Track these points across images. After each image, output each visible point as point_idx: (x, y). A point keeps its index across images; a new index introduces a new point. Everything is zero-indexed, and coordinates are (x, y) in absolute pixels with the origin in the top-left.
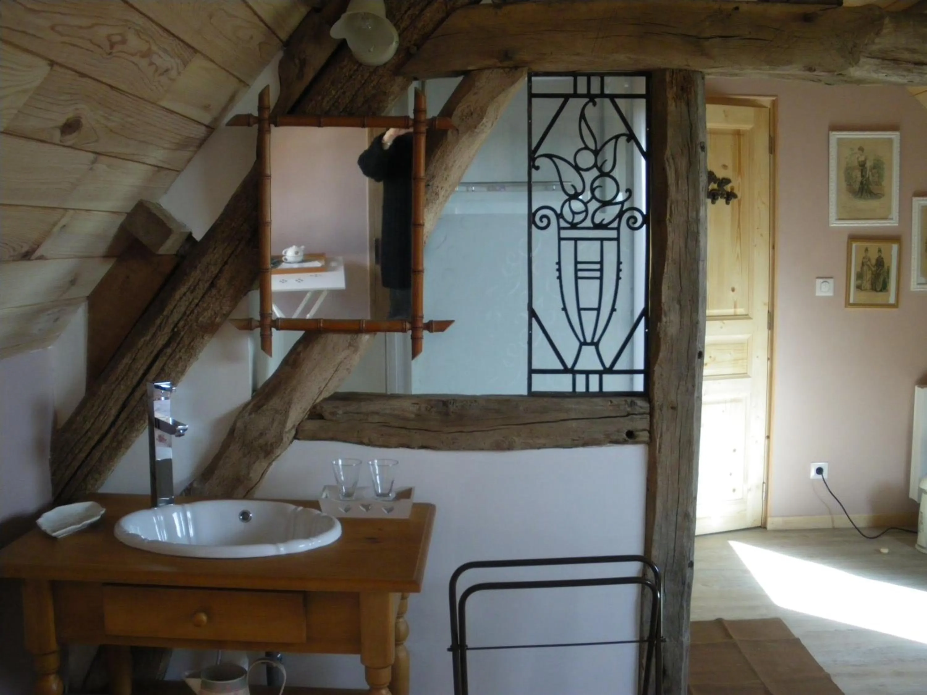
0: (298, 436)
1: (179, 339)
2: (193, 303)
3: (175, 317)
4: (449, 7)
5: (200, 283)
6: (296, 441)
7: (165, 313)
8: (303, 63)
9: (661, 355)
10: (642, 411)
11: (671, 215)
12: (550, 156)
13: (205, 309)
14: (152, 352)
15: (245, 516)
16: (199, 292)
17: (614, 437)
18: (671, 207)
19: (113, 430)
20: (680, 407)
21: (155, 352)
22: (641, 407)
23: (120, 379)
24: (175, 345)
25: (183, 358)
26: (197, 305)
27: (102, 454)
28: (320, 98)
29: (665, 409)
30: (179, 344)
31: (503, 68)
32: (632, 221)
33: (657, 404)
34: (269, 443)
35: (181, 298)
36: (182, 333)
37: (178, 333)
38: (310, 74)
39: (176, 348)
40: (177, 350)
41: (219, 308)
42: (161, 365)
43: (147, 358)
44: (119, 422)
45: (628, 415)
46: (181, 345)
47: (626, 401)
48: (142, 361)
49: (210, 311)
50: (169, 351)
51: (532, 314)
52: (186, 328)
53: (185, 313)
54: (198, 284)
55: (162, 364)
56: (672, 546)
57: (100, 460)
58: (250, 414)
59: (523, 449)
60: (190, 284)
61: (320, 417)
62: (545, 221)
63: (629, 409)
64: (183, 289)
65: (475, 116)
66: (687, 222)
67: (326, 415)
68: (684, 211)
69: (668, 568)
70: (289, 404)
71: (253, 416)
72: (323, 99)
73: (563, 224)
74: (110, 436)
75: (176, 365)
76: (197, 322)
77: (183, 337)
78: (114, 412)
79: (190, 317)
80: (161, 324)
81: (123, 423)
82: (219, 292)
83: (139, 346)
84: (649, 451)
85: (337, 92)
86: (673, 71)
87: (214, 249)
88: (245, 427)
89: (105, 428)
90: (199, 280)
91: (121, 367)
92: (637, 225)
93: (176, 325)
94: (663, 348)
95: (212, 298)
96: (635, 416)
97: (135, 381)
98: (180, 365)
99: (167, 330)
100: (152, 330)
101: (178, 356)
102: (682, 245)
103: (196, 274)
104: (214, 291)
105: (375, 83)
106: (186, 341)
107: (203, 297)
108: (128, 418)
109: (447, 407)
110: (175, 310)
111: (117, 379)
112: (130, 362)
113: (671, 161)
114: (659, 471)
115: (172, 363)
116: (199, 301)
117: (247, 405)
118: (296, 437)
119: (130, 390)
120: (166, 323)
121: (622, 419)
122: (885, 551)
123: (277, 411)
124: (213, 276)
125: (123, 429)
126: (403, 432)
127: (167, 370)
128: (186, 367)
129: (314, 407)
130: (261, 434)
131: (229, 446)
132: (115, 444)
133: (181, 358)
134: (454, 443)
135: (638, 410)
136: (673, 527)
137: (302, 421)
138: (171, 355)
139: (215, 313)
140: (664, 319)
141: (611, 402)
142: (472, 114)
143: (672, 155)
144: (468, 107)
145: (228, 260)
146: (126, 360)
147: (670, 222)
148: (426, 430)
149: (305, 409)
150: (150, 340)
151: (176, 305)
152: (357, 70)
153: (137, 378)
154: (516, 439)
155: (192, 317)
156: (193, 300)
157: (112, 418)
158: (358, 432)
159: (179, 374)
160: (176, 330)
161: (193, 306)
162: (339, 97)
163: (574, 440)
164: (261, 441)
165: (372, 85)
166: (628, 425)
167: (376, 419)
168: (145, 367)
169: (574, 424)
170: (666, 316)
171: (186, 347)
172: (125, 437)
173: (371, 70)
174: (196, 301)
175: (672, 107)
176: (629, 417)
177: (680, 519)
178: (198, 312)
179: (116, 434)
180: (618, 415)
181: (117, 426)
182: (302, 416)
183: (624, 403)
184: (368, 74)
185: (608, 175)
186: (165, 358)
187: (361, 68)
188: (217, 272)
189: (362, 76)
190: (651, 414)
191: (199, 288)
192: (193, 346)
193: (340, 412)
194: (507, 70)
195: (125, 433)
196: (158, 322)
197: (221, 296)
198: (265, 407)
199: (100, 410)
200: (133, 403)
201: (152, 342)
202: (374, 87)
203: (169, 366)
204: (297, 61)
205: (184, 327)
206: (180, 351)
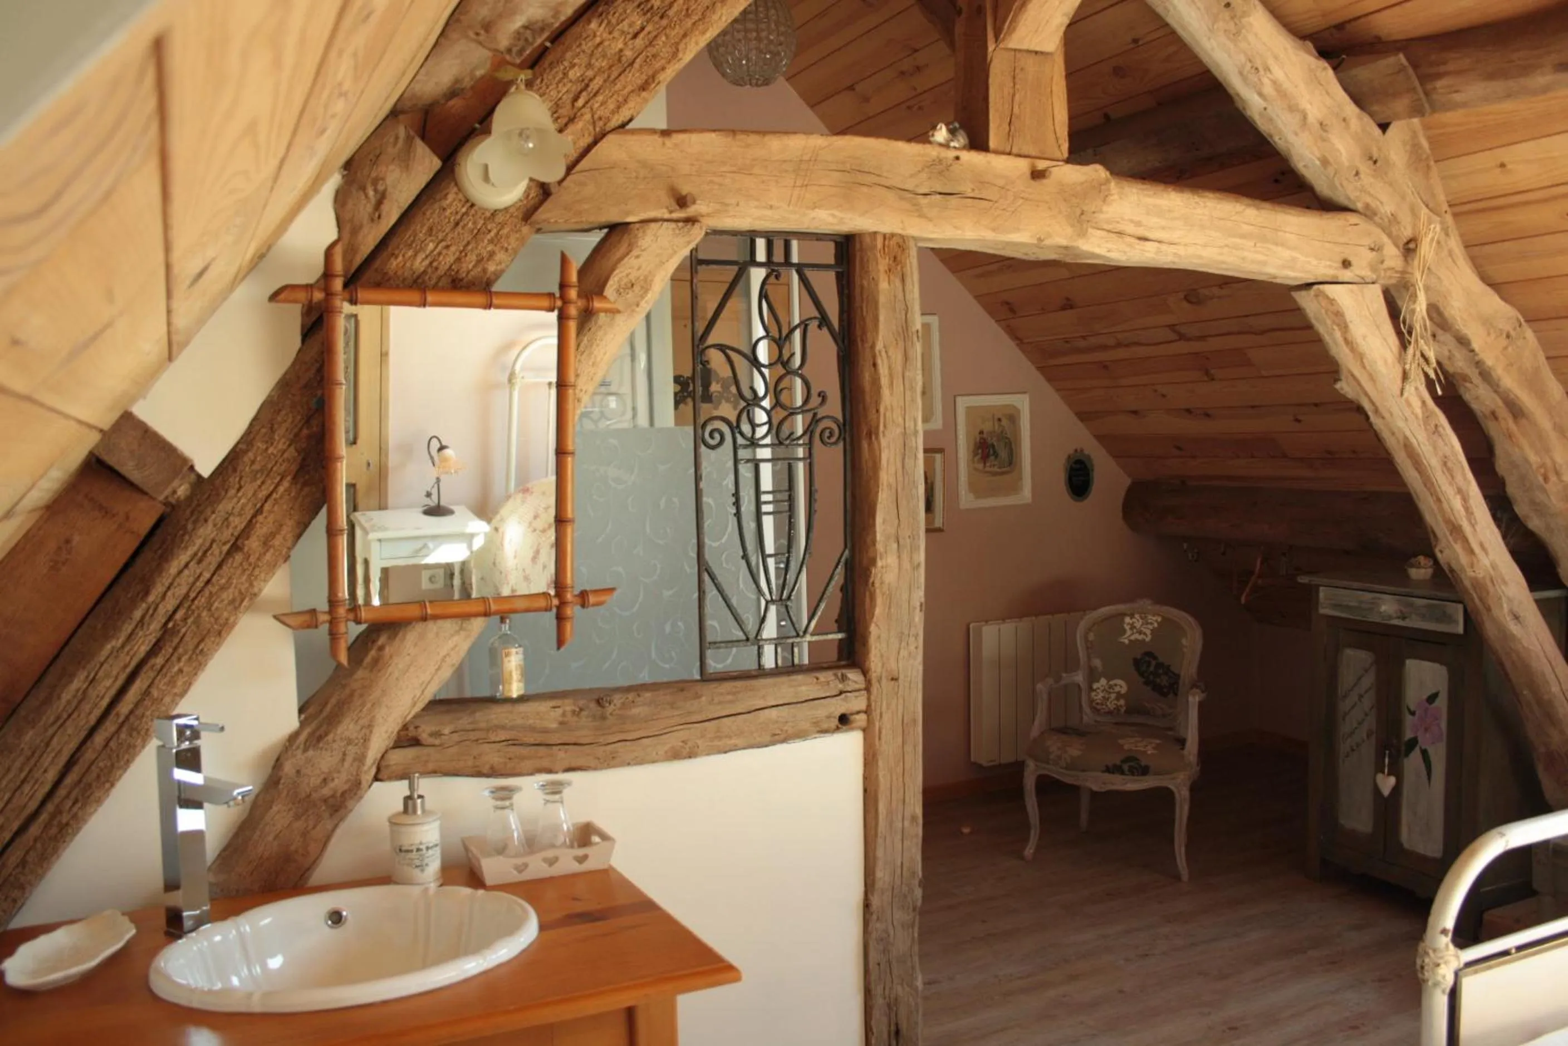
0: (380, 776)
1: (176, 640)
2: (201, 579)
3: (170, 604)
4: (598, 129)
5: (214, 546)
6: (376, 784)
7: (151, 598)
8: (381, 199)
9: (878, 611)
10: (857, 686)
11: (885, 426)
12: (722, 348)
13: (223, 588)
14: (126, 666)
15: (336, 918)
16: (213, 559)
17: (825, 726)
18: (885, 415)
19: (50, 807)
20: (901, 677)
21: (133, 664)
22: (856, 682)
23: (65, 716)
24: (170, 650)
25: (185, 669)
26: (208, 582)
27: (27, 852)
28: (410, 253)
29: (884, 681)
30: (175, 649)
31: (677, 221)
32: (827, 434)
33: (874, 676)
34: (338, 794)
35: (180, 572)
36: (183, 630)
37: (174, 631)
38: (392, 215)
39: (172, 655)
40: (174, 658)
41: (247, 585)
42: (145, 686)
43: (116, 678)
44: (62, 792)
45: (841, 693)
46: (181, 650)
47: (836, 675)
48: (108, 683)
49: (231, 590)
50: (159, 661)
51: (703, 566)
52: (190, 621)
53: (187, 596)
54: (211, 546)
55: (147, 683)
56: (899, 864)
57: (23, 863)
58: (306, 750)
59: (708, 754)
60: (195, 548)
61: (416, 742)
62: (717, 436)
63: (841, 686)
64: (184, 558)
65: (637, 288)
66: (905, 434)
67: (424, 737)
68: (900, 420)
69: (895, 891)
70: (370, 727)
71: (310, 753)
72: (415, 255)
73: (740, 440)
74: (44, 817)
75: (172, 683)
76: (210, 610)
77: (184, 635)
78: (51, 776)
79: (196, 602)
80: (143, 617)
81: (69, 793)
82: (247, 557)
83: (102, 659)
84: (865, 739)
85: (438, 245)
86: (885, 236)
87: (239, 490)
88: (298, 772)
89: (33, 805)
90: (213, 541)
91: (66, 696)
92: (833, 440)
93: (170, 618)
94: (879, 601)
95: (236, 568)
96: (849, 694)
97: (93, 719)
98: (180, 683)
99: (155, 627)
100: (128, 628)
101: (176, 669)
102: (899, 465)
103: (205, 532)
104: (238, 557)
105: (492, 234)
106: (190, 642)
107: (220, 566)
108: (80, 781)
109: (603, 707)
110: (169, 594)
111: (58, 718)
112: (85, 686)
113: (883, 354)
114: (880, 763)
115: (166, 680)
116: (213, 575)
117: (293, 737)
118: (376, 779)
119: (83, 734)
120: (152, 615)
121: (834, 700)
122: (966, 830)
123: (350, 742)
124: (236, 534)
125: (69, 803)
126: (542, 750)
127: (155, 693)
128: (190, 684)
129: (405, 727)
130: (325, 780)
131: (271, 808)
132: (54, 831)
133: (181, 671)
134: (613, 758)
135: (851, 686)
136: (899, 837)
137: (386, 752)
138: (163, 667)
139: (240, 593)
140: (879, 563)
141: (817, 679)
142: (632, 285)
143: (885, 347)
144: (627, 275)
145: (262, 506)
146: (77, 683)
147: (884, 435)
148: (575, 744)
149: (392, 732)
150: (123, 646)
151: (171, 584)
152: (466, 213)
153: (97, 713)
154: (699, 742)
155: (202, 600)
156: (201, 574)
157: (47, 788)
158: (475, 758)
159: (177, 698)
160: (170, 625)
161: (200, 584)
162: (440, 254)
163: (775, 735)
164: (326, 791)
165: (489, 237)
166: (839, 707)
167: (503, 735)
168: (113, 692)
169: (774, 713)
170: (881, 559)
171: (190, 653)
172: (75, 817)
173: (488, 214)
174: (207, 575)
175: (883, 285)
176: (843, 696)
177: (907, 823)
178: (211, 593)
179: (58, 811)
180: (828, 694)
181: (56, 799)
182: (387, 743)
183: (833, 678)
184: (482, 222)
185: (795, 373)
186: (152, 674)
187: (473, 212)
188: (243, 526)
189: (475, 223)
190: (868, 689)
191: (212, 554)
192: (202, 650)
193: (446, 731)
194: (681, 224)
195: (75, 809)
196: (138, 614)
197: (250, 564)
198: (330, 737)
199: (23, 775)
200: (89, 755)
201: (126, 649)
202: (491, 241)
203: (161, 686)
204: (371, 193)
205: (185, 619)
206: (179, 659)
